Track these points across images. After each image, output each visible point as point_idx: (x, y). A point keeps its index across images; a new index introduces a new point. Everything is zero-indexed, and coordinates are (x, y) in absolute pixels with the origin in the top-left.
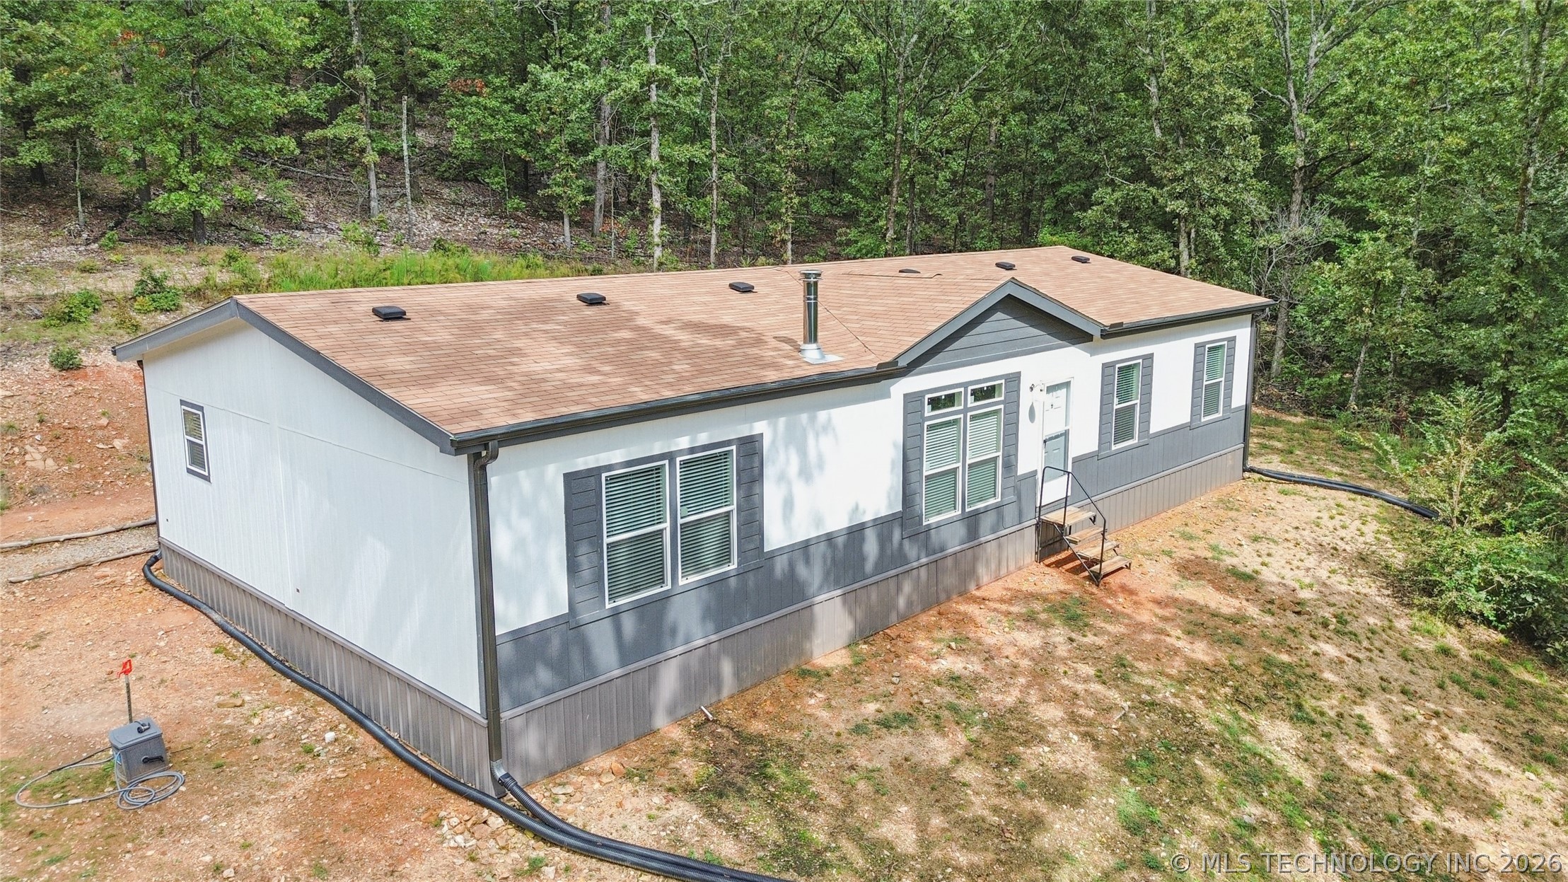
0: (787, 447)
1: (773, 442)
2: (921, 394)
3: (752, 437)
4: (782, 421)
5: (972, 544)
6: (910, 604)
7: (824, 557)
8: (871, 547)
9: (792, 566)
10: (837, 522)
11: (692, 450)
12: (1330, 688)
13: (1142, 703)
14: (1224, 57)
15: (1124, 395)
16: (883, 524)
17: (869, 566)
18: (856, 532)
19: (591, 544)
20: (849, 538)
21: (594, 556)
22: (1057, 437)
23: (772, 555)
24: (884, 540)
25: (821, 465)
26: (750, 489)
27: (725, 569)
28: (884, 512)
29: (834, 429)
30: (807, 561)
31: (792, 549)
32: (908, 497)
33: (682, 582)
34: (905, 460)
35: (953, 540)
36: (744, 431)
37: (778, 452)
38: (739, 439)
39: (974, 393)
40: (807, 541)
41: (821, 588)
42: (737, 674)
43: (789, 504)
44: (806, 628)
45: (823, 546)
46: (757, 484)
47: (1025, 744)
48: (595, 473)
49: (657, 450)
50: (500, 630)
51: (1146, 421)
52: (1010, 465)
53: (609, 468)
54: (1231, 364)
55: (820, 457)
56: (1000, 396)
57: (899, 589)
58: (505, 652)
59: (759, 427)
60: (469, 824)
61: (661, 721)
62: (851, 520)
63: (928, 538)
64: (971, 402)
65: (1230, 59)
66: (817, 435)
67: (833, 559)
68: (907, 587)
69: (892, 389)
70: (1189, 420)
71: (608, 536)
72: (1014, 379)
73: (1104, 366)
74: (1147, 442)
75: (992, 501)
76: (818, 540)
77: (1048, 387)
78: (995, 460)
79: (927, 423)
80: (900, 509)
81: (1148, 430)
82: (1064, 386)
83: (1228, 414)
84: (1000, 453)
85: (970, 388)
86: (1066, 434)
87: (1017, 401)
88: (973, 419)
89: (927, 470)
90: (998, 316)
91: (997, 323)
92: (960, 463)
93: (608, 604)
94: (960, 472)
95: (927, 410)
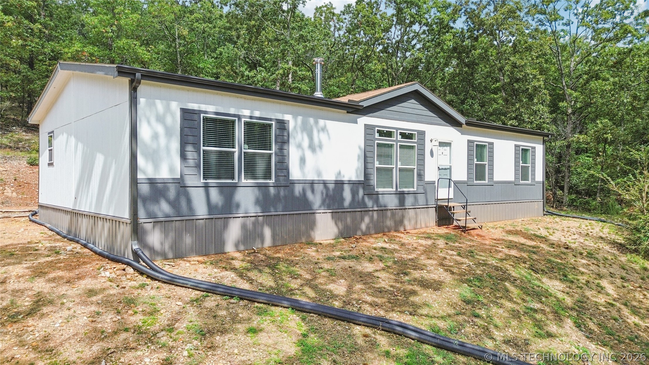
0: (302, 132)
1: (295, 127)
2: (373, 127)
3: (283, 120)
4: (300, 118)
5: (401, 208)
6: (368, 228)
7: (322, 192)
8: (347, 195)
9: (304, 190)
10: (330, 176)
11: (251, 117)
12: (582, 273)
13: (480, 263)
14: (530, 59)
15: (480, 157)
16: (355, 184)
17: (347, 203)
18: (339, 184)
19: (194, 147)
20: (335, 187)
21: (195, 155)
22: (445, 169)
23: (293, 183)
24: (354, 193)
25: (321, 147)
26: (282, 146)
27: (268, 181)
28: (354, 178)
29: (327, 131)
30: (313, 191)
31: (304, 182)
32: (367, 175)
33: (243, 180)
34: (365, 157)
35: (392, 202)
36: (280, 117)
37: (297, 132)
38: (276, 119)
39: (401, 134)
40: (313, 180)
41: (320, 206)
42: (274, 236)
43: (303, 160)
44: (312, 225)
45: (321, 186)
46: (286, 145)
47: (415, 269)
48: (199, 112)
49: (232, 111)
50: (140, 176)
51: (491, 174)
52: (421, 176)
53: (206, 112)
54: (534, 159)
55: (320, 142)
56: (415, 139)
57: (362, 219)
58: (143, 188)
59: (287, 117)
60: (115, 270)
61: (230, 248)
62: (336, 177)
63: (378, 199)
64: (399, 138)
65: (533, 59)
66: (319, 131)
67: (327, 195)
68: (367, 220)
69: (358, 120)
70: (514, 180)
71: (203, 146)
72: (422, 134)
73: (469, 141)
74: (492, 184)
75: (412, 189)
76: (319, 182)
77: (440, 142)
78: (412, 170)
79: (376, 142)
80: (363, 179)
81: (493, 179)
82: (448, 144)
83: (534, 183)
84: (416, 167)
85: (399, 131)
86: (450, 169)
87: (424, 145)
88: (401, 147)
89: (377, 164)
90: (413, 101)
91: (412, 104)
92: (394, 166)
93: (202, 181)
94: (394, 170)
95: (377, 135)
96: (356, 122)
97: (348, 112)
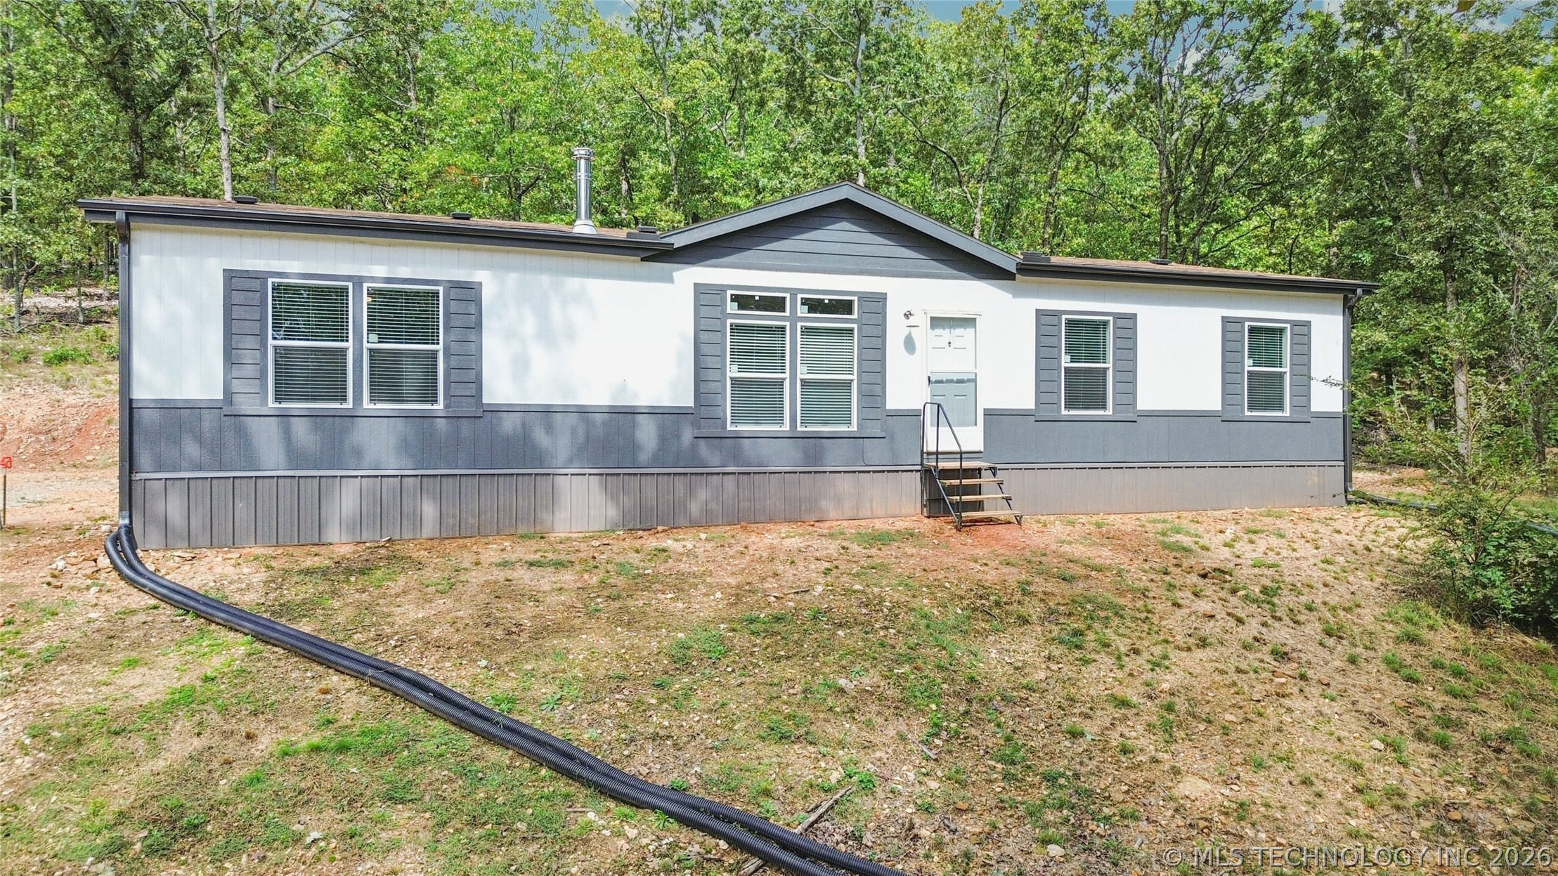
0: (519, 304)
1: (496, 294)
2: (720, 290)
3: (469, 283)
4: (513, 278)
5: (809, 469)
6: (706, 510)
7: (574, 431)
8: (647, 434)
9: (526, 426)
10: (598, 396)
11: (387, 280)
15: (1082, 353)
16: (665, 416)
17: (645, 454)
18: (623, 415)
19: (253, 341)
20: (612, 417)
21: (257, 354)
22: (955, 381)
23: (496, 410)
24: (667, 433)
26: (462, 335)
27: (428, 407)
28: (666, 402)
29: (589, 301)
30: (550, 429)
31: (527, 409)
32: (702, 396)
33: (367, 405)
34: (698, 354)
35: (781, 456)
37: (508, 306)
38: (449, 281)
39: (808, 302)
40: (550, 406)
41: (568, 460)
42: (441, 519)
43: (521, 364)
44: (543, 497)
45: (573, 419)
46: (476, 331)
48: (261, 277)
50: (141, 395)
51: (1127, 394)
52: (871, 398)
54: (1302, 354)
55: (569, 324)
56: (851, 314)
57: (691, 491)
58: (146, 418)
60: (81, 559)
61: (336, 536)
63: (738, 446)
64: (802, 311)
66: (564, 302)
67: (588, 437)
68: (704, 491)
69: (675, 274)
70: (1220, 408)
71: (274, 338)
72: (877, 302)
73: (1040, 314)
74: (1132, 419)
75: (843, 428)
76: (566, 410)
77: (932, 319)
78: (848, 384)
79: (729, 321)
80: (692, 404)
81: (1134, 404)
82: (969, 322)
83: (1305, 417)
84: (855, 377)
85: (800, 296)
86: (975, 381)
87: (882, 325)
88: (807, 331)
89: (732, 371)
90: (845, 225)
91: (843, 232)
92: (787, 375)
93: (272, 404)
94: (787, 384)
95: (732, 307)
96: (671, 280)
97: (643, 260)
